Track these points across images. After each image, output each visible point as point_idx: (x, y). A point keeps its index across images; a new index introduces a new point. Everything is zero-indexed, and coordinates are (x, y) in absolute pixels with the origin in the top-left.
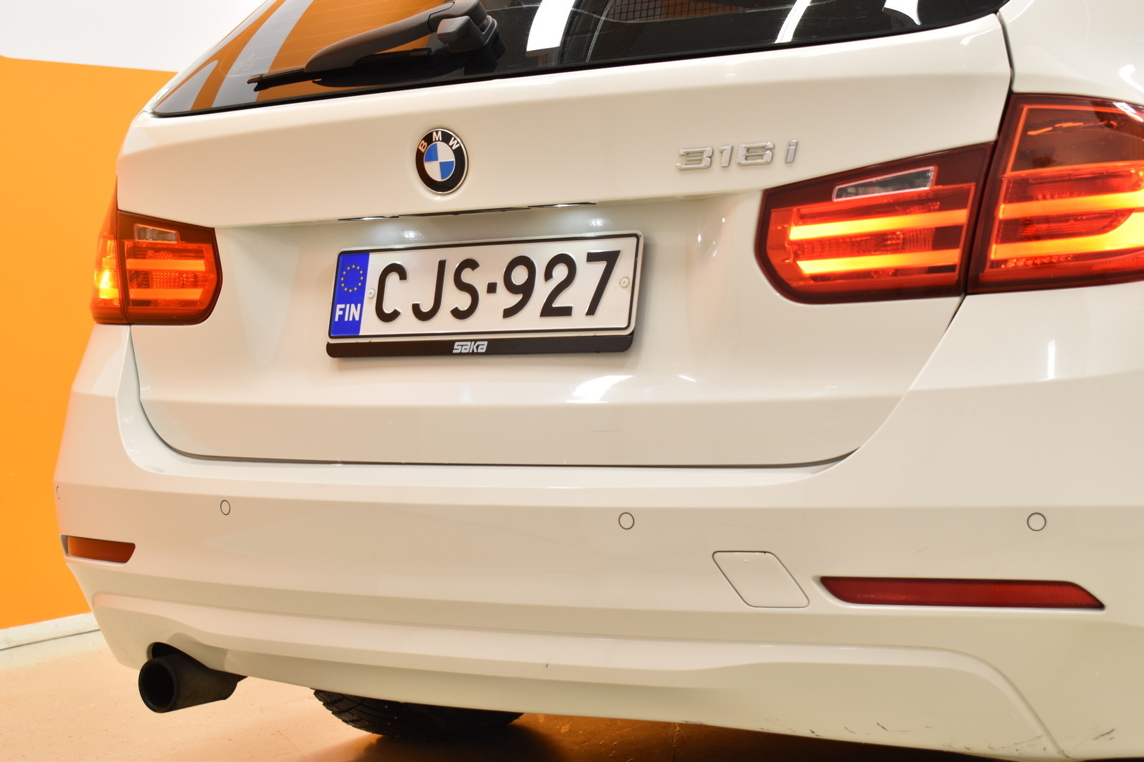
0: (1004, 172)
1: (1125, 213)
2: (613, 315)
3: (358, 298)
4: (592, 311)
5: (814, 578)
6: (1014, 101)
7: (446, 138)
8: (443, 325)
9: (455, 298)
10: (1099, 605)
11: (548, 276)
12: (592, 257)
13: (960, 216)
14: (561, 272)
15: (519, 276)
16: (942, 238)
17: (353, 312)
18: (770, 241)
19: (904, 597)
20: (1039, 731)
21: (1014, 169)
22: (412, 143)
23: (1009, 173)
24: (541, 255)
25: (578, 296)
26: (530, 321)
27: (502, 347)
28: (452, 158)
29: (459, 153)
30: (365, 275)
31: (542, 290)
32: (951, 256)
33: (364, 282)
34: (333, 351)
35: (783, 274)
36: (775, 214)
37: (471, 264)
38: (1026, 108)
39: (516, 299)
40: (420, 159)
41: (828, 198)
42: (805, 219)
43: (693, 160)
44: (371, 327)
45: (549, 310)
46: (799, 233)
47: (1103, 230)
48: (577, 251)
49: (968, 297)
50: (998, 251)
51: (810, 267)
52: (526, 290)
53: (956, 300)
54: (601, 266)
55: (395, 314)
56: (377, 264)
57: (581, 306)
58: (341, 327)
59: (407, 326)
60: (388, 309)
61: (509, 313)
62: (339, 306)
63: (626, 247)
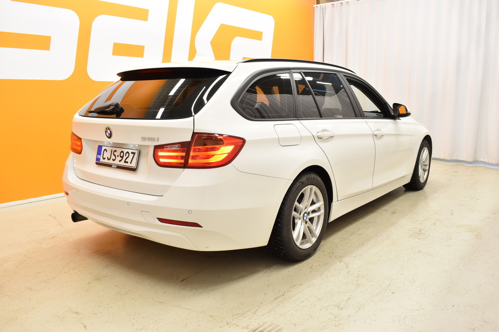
0: (191, 147)
1: (213, 155)
2: (133, 165)
3: (100, 154)
4: (131, 163)
5: (156, 218)
6: (194, 134)
7: (109, 129)
8: (111, 162)
9: (113, 157)
10: (202, 227)
11: (126, 155)
12: (132, 153)
13: (184, 154)
14: (127, 155)
15: (122, 155)
16: (182, 157)
17: (99, 157)
18: (155, 155)
19: (168, 222)
20: (195, 247)
21: (193, 146)
22: (104, 130)
23: (193, 147)
24: (125, 151)
25: (129, 160)
26: (122, 163)
27: (119, 167)
28: (110, 133)
29: (111, 132)
30: (102, 150)
31: (125, 158)
32: (182, 161)
33: (101, 151)
34: (97, 163)
35: (157, 161)
36: (156, 150)
37: (115, 151)
38: (197, 135)
39: (121, 159)
40: (106, 132)
41: (163, 148)
42: (161, 151)
43: (144, 139)
44: (102, 160)
45: (125, 162)
46: (160, 154)
47: (209, 158)
48: (130, 151)
49: (185, 169)
50: (190, 161)
51: (162, 160)
52: (122, 157)
53: (183, 169)
54: (133, 155)
55: (105, 158)
56: (103, 148)
57: (129, 162)
58: (98, 159)
59: (106, 161)
60: (104, 158)
61: (120, 161)
62: (98, 155)
63: (136, 152)
